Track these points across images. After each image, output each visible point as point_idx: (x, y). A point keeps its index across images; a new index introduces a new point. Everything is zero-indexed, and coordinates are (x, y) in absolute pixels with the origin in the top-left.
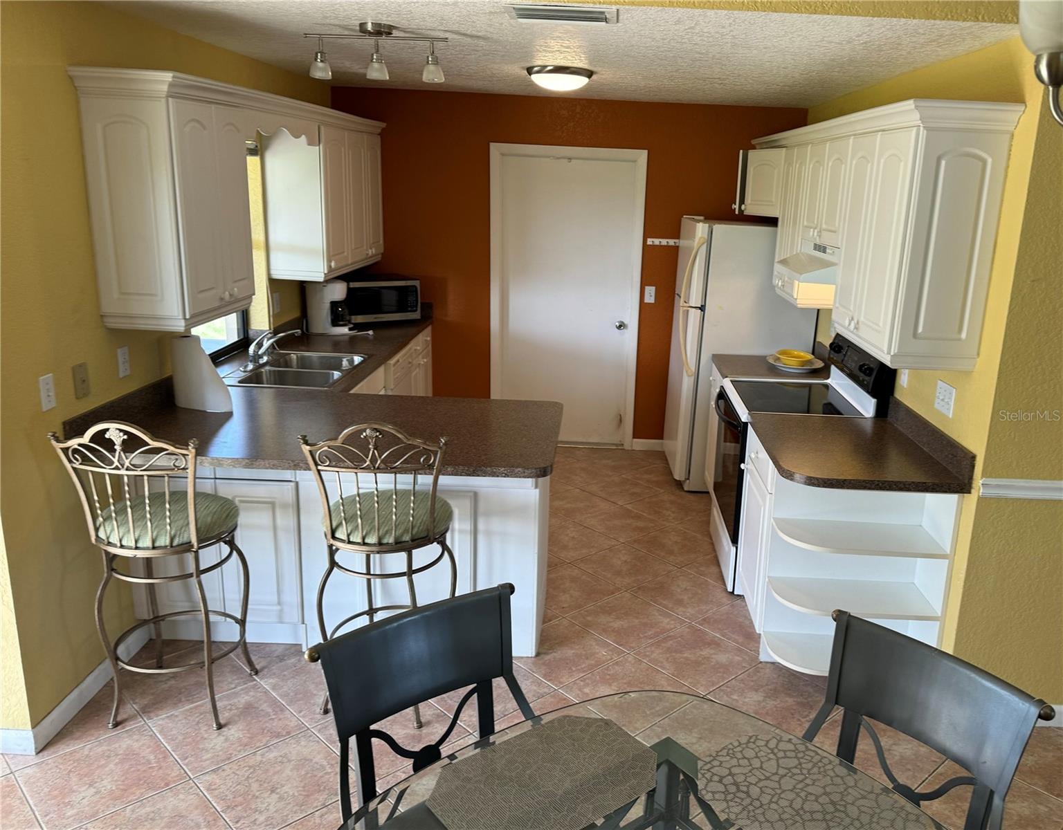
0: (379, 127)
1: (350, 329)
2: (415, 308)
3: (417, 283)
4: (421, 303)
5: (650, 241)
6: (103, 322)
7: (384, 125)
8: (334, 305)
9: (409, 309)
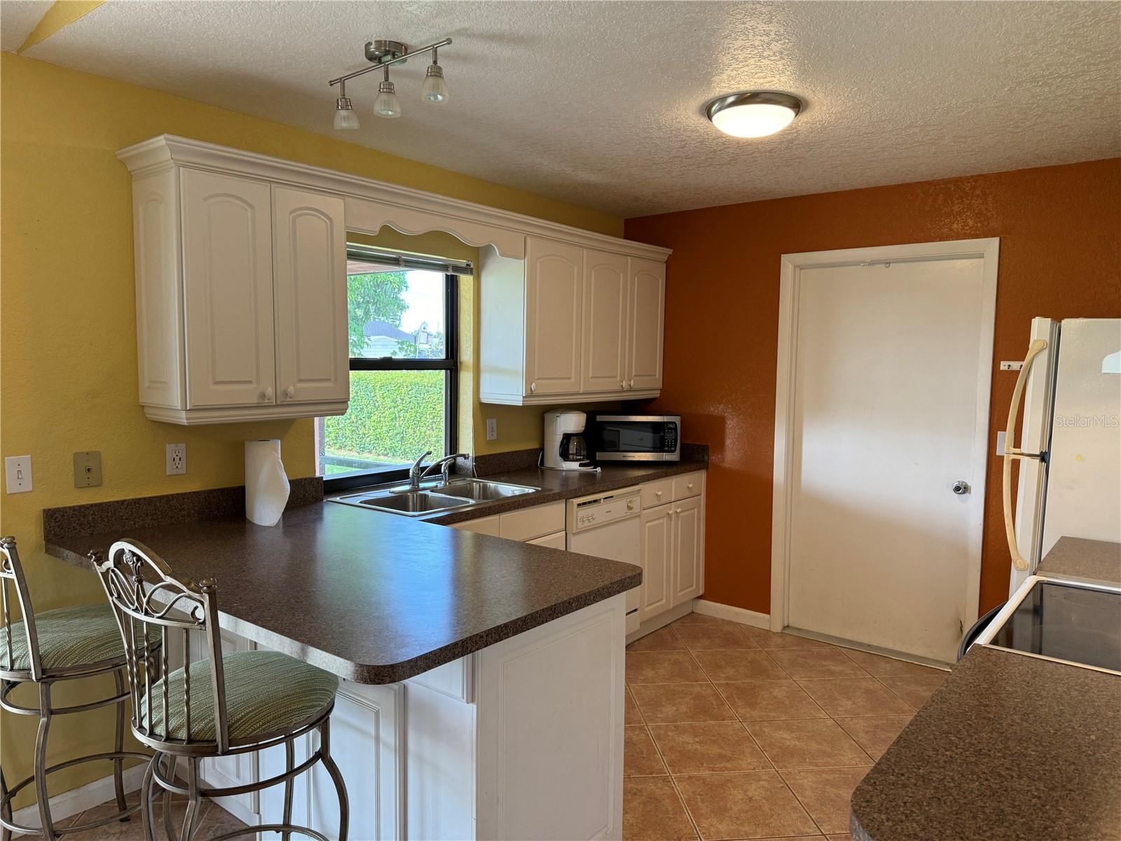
0: (666, 254)
1: (581, 465)
2: (673, 449)
3: (677, 419)
4: (681, 444)
5: (1004, 366)
6: (144, 413)
7: (670, 251)
8: (567, 438)
9: (666, 449)
